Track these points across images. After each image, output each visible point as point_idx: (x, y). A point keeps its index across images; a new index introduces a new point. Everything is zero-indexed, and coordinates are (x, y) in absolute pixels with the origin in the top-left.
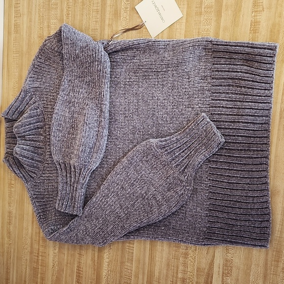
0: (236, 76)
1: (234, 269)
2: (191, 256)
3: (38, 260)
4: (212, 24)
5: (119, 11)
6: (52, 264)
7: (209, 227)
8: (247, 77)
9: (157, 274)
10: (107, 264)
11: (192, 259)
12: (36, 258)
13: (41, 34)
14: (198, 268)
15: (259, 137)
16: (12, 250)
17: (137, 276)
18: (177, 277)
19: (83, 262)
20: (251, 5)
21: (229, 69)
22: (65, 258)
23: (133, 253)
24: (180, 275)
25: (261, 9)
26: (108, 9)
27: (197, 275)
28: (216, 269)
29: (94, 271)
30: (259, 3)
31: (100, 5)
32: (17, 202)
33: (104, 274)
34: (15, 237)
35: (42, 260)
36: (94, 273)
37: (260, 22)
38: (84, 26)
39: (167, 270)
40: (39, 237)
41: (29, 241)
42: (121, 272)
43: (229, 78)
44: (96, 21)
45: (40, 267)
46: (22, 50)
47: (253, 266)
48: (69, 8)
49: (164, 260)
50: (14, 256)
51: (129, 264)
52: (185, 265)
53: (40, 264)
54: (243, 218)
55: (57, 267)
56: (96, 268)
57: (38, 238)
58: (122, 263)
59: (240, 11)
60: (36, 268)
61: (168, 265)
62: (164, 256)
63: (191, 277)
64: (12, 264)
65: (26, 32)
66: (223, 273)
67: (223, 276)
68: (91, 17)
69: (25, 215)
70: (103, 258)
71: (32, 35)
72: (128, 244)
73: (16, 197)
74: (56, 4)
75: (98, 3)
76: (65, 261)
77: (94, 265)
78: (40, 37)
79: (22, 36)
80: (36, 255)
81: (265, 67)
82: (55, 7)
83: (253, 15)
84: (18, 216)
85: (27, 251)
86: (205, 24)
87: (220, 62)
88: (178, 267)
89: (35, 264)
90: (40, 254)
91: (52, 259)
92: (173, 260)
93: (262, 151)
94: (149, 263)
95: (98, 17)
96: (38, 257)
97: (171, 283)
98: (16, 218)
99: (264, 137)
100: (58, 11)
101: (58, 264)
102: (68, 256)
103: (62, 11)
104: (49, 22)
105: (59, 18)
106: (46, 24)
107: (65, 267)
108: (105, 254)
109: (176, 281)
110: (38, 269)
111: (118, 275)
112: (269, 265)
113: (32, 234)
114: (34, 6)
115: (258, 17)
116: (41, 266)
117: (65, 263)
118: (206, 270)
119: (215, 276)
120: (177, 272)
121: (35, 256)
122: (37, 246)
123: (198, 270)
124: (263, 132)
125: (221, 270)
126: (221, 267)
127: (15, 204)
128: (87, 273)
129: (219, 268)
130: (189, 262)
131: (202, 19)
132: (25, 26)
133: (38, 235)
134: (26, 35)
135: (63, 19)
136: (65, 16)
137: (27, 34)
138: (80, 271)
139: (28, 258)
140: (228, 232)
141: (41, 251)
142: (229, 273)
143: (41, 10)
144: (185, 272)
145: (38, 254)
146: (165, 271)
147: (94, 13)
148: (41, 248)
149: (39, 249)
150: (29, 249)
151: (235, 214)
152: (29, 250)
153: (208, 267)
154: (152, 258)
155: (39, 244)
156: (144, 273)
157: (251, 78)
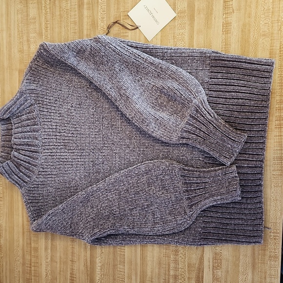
0: (233, 89)
1: (224, 262)
2: (181, 253)
3: (30, 270)
4: (186, 28)
5: (96, 22)
6: (45, 273)
7: (204, 227)
8: (245, 90)
9: (149, 273)
10: (99, 268)
11: (182, 256)
12: (29, 269)
13: (21, 48)
14: (188, 264)
15: (255, 143)
16: (4, 263)
17: (130, 278)
18: (169, 275)
19: (75, 269)
20: (221, 8)
21: (226, 83)
22: (58, 266)
23: (124, 255)
24: (172, 273)
25: (232, 11)
26: (85, 20)
27: (189, 271)
28: (206, 263)
29: (88, 276)
30: (229, 5)
31: (77, 16)
32: (6, 215)
33: (97, 278)
34: (6, 249)
35: (34, 270)
36: (87, 279)
37: (231, 23)
38: (63, 38)
39: (159, 268)
40: (31, 247)
41: (20, 253)
42: (114, 275)
43: (226, 92)
44: (75, 33)
45: (33, 278)
46: (3, 66)
47: (241, 257)
48: (47, 21)
49: (155, 259)
50: (6, 269)
51: (121, 267)
52: (176, 261)
53: (33, 274)
54: (237, 216)
55: (50, 276)
56: (89, 273)
57: (29, 249)
58: (115, 266)
59: (211, 14)
60: (29, 279)
61: (160, 263)
62: (155, 255)
63: (183, 273)
64: (4, 277)
65: (6, 47)
66: (213, 266)
67: (213, 269)
68: (69, 29)
69: (15, 227)
70: (96, 262)
71: (13, 50)
72: (119, 247)
73: (5, 210)
74: (35, 19)
75: (75, 15)
76: (58, 269)
77: (87, 270)
78: (20, 51)
79: (3, 51)
80: (29, 265)
81: (262, 81)
82: (33, 21)
83: (224, 17)
84: (8, 229)
85: (19, 263)
86: (180, 28)
87: (217, 76)
88: (169, 265)
89: (28, 275)
90: (33, 264)
91: (45, 268)
92: (164, 258)
93: (258, 155)
94: (141, 263)
95: (76, 28)
96: (30, 267)
97: (164, 281)
98: (6, 231)
99: (260, 143)
100: (37, 24)
101: (51, 272)
102: (60, 264)
103: (40, 24)
104: (28, 37)
105: (38, 32)
106: (25, 39)
107: (58, 275)
108: (98, 259)
109: (169, 278)
110: (32, 279)
111: (111, 278)
112: (256, 255)
113: (23, 245)
114: (12, 21)
115: (229, 19)
116: (34, 276)
117: (58, 272)
118: (197, 265)
119: (206, 270)
120: (169, 270)
121: (28, 267)
122: (29, 257)
123: (189, 265)
124: (259, 138)
125: (211, 264)
126: (211, 260)
127: (5, 217)
128: (81, 278)
129: (209, 261)
130: (180, 258)
131: (176, 24)
132: (5, 41)
133: (29, 246)
134: (6, 50)
135: (42, 33)
136: (43, 30)
137: (8, 49)
138: (73, 277)
139: (21, 270)
140: (223, 231)
141: (33, 261)
142: (219, 266)
143: (20, 25)
144: (176, 269)
145: (30, 264)
146: (157, 270)
147: (72, 25)
148: (33, 259)
149: (31, 260)
150: (21, 260)
151: (229, 213)
152: (21, 262)
153: (198, 261)
154: (143, 258)
155: (31, 254)
156: (136, 274)
157: (249, 91)
